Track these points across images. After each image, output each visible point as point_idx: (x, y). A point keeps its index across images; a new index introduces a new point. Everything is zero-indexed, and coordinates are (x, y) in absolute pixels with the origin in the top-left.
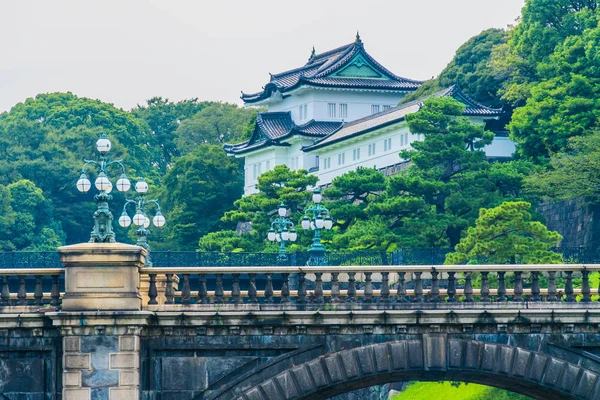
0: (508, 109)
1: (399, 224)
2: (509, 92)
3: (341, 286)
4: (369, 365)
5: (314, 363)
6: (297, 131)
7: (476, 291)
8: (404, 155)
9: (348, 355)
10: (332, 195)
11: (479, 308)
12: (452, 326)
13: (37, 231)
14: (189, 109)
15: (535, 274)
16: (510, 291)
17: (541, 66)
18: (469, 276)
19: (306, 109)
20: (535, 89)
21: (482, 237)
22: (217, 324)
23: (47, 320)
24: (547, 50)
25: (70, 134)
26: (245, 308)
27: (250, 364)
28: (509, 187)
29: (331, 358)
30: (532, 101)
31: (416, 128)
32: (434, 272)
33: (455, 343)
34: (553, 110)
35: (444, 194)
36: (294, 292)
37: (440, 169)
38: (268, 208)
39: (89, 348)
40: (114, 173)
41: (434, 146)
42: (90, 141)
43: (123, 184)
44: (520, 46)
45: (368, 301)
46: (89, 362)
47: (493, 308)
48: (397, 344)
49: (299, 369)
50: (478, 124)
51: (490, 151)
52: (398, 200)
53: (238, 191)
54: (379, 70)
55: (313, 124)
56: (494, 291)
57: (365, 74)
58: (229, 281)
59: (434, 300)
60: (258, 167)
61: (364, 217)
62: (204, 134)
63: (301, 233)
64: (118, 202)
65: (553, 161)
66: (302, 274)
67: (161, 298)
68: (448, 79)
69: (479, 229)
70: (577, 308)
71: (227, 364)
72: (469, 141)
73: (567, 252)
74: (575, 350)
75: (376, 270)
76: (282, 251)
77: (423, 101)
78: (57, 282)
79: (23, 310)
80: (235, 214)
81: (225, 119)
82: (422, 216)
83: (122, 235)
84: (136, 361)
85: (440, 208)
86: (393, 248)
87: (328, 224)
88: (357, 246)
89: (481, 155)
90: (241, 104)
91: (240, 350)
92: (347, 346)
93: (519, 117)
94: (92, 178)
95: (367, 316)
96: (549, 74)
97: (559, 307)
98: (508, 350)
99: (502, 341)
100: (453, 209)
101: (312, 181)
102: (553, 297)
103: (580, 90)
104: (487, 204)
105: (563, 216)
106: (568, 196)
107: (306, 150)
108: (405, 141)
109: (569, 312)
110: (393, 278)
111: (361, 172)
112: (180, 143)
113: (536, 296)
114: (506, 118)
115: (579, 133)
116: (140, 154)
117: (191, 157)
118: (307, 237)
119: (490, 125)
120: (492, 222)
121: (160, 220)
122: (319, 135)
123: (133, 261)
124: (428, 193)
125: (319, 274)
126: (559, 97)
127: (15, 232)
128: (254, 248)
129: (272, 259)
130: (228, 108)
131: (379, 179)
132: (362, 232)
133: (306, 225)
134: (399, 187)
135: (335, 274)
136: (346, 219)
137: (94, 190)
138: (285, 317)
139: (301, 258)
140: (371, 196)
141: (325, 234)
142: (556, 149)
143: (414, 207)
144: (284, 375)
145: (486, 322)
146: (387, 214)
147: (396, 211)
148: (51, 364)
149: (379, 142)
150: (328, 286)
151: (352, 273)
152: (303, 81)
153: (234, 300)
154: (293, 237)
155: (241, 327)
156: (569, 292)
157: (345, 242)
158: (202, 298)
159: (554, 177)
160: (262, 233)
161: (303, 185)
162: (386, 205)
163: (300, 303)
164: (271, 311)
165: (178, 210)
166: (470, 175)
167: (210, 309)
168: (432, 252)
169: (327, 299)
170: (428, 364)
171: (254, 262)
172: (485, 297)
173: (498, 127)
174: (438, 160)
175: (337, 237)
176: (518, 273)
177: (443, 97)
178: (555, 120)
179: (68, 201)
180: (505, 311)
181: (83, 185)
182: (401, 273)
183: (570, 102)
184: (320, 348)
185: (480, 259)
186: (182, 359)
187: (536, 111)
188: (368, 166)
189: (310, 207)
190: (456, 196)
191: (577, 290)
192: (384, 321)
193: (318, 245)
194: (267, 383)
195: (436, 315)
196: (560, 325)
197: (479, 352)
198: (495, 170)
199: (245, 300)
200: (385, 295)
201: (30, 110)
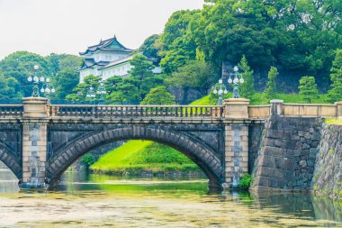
0: (160, 58)
1: (126, 93)
2: (160, 53)
3: (109, 111)
4: (117, 135)
5: (100, 134)
6: (96, 64)
7: (149, 113)
8: (128, 72)
9: (110, 132)
10: (106, 84)
11: (150, 118)
12: (142, 123)
13: (16, 93)
14: (63, 56)
15: (167, 108)
16: (159, 113)
17: (170, 46)
18: (147, 109)
19: (98, 57)
20: (168, 53)
21: (151, 97)
22: (71, 122)
23: (18, 120)
24: (171, 41)
25: (27, 64)
26: (79, 117)
27: (80, 134)
28: (160, 82)
29: (105, 133)
30: (167, 56)
31: (132, 64)
32: (137, 107)
33: (142, 128)
34: (173, 59)
35: (140, 84)
36: (94, 113)
37: (139, 76)
38: (87, 87)
39: (31, 129)
40: (39, 76)
41: (138, 69)
42: (32, 66)
43: (42, 79)
44: (163, 40)
45: (117, 115)
46: (31, 133)
47: (154, 118)
48: (125, 129)
49: (95, 136)
50: (151, 63)
51: (154, 71)
52: (126, 86)
53: (78, 82)
54: (121, 46)
55: (101, 62)
56: (154, 113)
57: (117, 47)
58: (74, 109)
59: (137, 115)
60: (84, 75)
61: (116, 90)
62: (68, 64)
63: (97, 95)
64: (41, 85)
65: (173, 74)
66: (97, 107)
67: (53, 114)
68: (142, 49)
69: (151, 94)
70: (179, 118)
71: (73, 134)
72: (148, 68)
73: (177, 102)
74: (178, 131)
75: (119, 106)
76: (91, 100)
77: (134, 55)
78: (21, 109)
79: (11, 117)
80: (77, 89)
81: (74, 60)
82: (134, 90)
83: (42, 95)
84: (45, 133)
85: (139, 88)
86: (125, 100)
87: (105, 92)
88: (113, 99)
89: (151, 72)
90: (79, 56)
91: (77, 130)
92: (110, 129)
93: (163, 61)
94: (33, 77)
95: (116, 120)
96: (172, 48)
97: (174, 118)
98: (158, 130)
99: (157, 128)
100: (143, 88)
101: (100, 79)
102: (171, 115)
103: (181, 54)
104: (153, 87)
105: (175, 91)
106: (177, 85)
107: (99, 70)
108: (129, 67)
109: (177, 120)
110: (124, 109)
111: (115, 77)
112: (60, 67)
113: (167, 115)
114: (159, 61)
115: (181, 66)
116: (48, 70)
117: (63, 71)
118: (99, 96)
119: (154, 63)
120: (154, 92)
121: (53, 90)
122: (103, 65)
123: (45, 103)
124: (135, 84)
125: (102, 107)
126: (175, 55)
127: (9, 93)
128: (82, 99)
129: (88, 103)
130: (75, 57)
131: (121, 79)
132: (116, 95)
133: (98, 92)
134: (127, 81)
135: (107, 107)
136: (110, 91)
137: (33, 81)
138: (92, 120)
139: (97, 102)
140: (118, 84)
141: (104, 95)
142: (174, 71)
143: (131, 88)
144: (91, 138)
145: (152, 122)
146: (123, 89)
147: (126, 89)
148: (19, 133)
149: (121, 68)
150: (105, 111)
151: (112, 107)
152: (98, 49)
153: (76, 115)
154: (94, 96)
155: (78, 123)
156: (177, 114)
157: (110, 98)
158: (66, 114)
159: (173, 79)
160: (85, 94)
161: (97, 81)
162: (123, 87)
163: (96, 116)
164: (87, 118)
165: (59, 87)
166: (148, 78)
167: (69, 118)
168: (136, 101)
169: (104, 115)
170: (134, 135)
171: (83, 103)
172: (152, 115)
173: (156, 64)
174: (138, 74)
175: (108, 97)
176: (162, 108)
177: (140, 54)
178: (173, 62)
179: (25, 84)
180: (158, 119)
181: (30, 79)
182: (127, 108)
183: (178, 57)
184: (102, 129)
185: (150, 103)
186: (60, 133)
187: (168, 60)
188: (117, 75)
189: (100, 87)
190: (144, 84)
191: (179, 113)
192: (121, 122)
193: (102, 98)
194: (85, 140)
195: (137, 120)
196: (173, 123)
197: (150, 131)
198: (156, 77)
199: (79, 115)
200: (122, 114)
201: (14, 56)
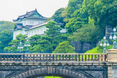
0: (65, 23)
1: (43, 46)
3: (32, 57)
4: (37, 73)
5: (26, 72)
6: (23, 27)
7: (58, 59)
8: (45, 32)
9: (33, 71)
10: (30, 40)
11: (59, 62)
12: (53, 65)
14: (2, 22)
15: (70, 55)
16: (65, 59)
17: (71, 15)
18: (57, 56)
19: (25, 23)
20: (70, 20)
21: (59, 48)
22: (7, 65)
24: (72, 12)
26: (13, 62)
27: (14, 73)
28: (65, 39)
29: (30, 72)
30: (70, 22)
31: (47, 27)
32: (50, 55)
33: (54, 69)
34: (74, 24)
35: (53, 40)
36: (22, 59)
37: (51, 35)
38: (18, 42)
41: (51, 30)
44: (67, 11)
45: (37, 60)
47: (61, 62)
48: (43, 69)
49: (23, 74)
50: (59, 26)
51: (61, 31)
52: (43, 41)
53: (12, 39)
54: (40, 15)
55: (27, 26)
56: (62, 59)
57: (37, 16)
58: (10, 56)
59: (50, 60)
60: (16, 34)
61: (36, 44)
62: (5, 27)
63: (24, 47)
65: (74, 34)
66: (24, 55)
68: (53, 17)
69: (59, 47)
70: (78, 62)
71: (9, 73)
72: (57, 29)
73: (76, 51)
74: (77, 70)
75: (39, 54)
76: (21, 51)
77: (49, 22)
80: (11, 43)
81: (9, 24)
82: (48, 44)
85: (52, 42)
86: (42, 50)
87: (30, 45)
88: (35, 50)
89: (60, 32)
90: (13, 22)
91: (12, 70)
92: (33, 69)
93: (67, 25)
95: (37, 63)
96: (73, 17)
97: (74, 62)
98: (64, 70)
99: (63, 68)
100: (54, 43)
101: (27, 37)
102: (73, 60)
103: (79, 20)
104: (61, 42)
105: (75, 44)
106: (76, 40)
107: (25, 31)
108: (45, 29)
109: (76, 63)
110: (42, 56)
111: (36, 35)
113: (70, 60)
114: (65, 25)
115: (79, 28)
117: (3, 32)
118: (26, 48)
119: (61, 27)
120: (62, 45)
122: (28, 28)
124: (49, 40)
125: (27, 55)
126: (75, 21)
128: (15, 50)
129: (19, 52)
130: (10, 22)
131: (40, 37)
132: (36, 47)
133: (25, 45)
134: (44, 38)
135: (31, 55)
136: (33, 44)
138: (21, 63)
139: (24, 52)
140: (38, 40)
141: (29, 47)
142: (74, 31)
143: (46, 43)
144: (20, 75)
145: (60, 65)
146: (41, 43)
147: (43, 43)
149: (40, 29)
150: (29, 57)
151: (34, 55)
152: (25, 17)
153: (10, 60)
154: (23, 48)
155: (12, 65)
156: (76, 59)
157: (33, 49)
158: (4, 60)
159: (74, 37)
160: (17, 47)
161: (25, 38)
162: (41, 42)
163: (24, 61)
164: (18, 62)
166: (57, 36)
167: (6, 62)
168: (50, 51)
169: (29, 60)
170: (49, 73)
171: (15, 53)
172: (60, 60)
173: (63, 27)
174: (51, 33)
175: (31, 48)
176: (66, 55)
177: (52, 21)
178: (74, 26)
180: (64, 63)
182: (44, 55)
183: (77, 22)
184: (28, 69)
185: (59, 52)
187: (70, 24)
188: (38, 34)
189: (26, 42)
190: (55, 40)
191: (78, 59)
192: (40, 64)
193: (27, 49)
194: (17, 76)
195: (50, 63)
196: (74, 65)
197: (59, 70)
198: (62, 35)
199: (13, 60)
200: (40, 59)
